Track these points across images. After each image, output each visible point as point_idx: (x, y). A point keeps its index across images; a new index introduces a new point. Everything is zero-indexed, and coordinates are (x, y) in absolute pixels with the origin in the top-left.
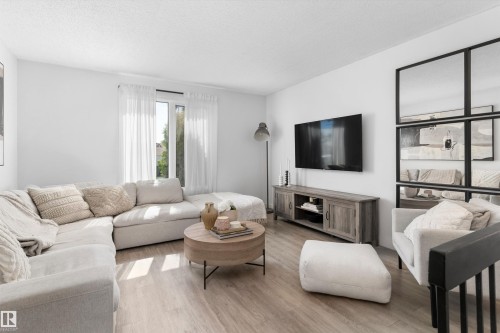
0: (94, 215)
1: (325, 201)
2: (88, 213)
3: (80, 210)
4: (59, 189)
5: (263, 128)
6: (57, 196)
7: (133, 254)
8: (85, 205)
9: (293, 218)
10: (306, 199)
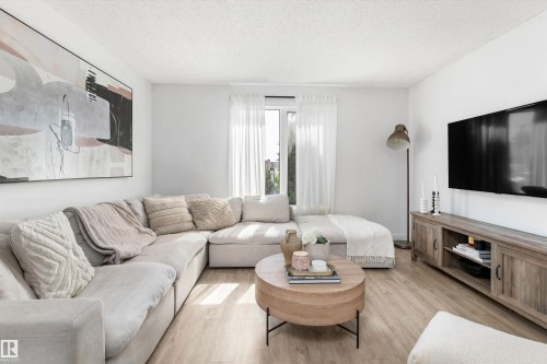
0: (196, 228)
1: (494, 247)
2: (190, 225)
3: (182, 221)
4: (169, 200)
5: (401, 132)
6: (164, 207)
7: (224, 274)
8: (189, 217)
9: (439, 264)
10: (463, 239)
